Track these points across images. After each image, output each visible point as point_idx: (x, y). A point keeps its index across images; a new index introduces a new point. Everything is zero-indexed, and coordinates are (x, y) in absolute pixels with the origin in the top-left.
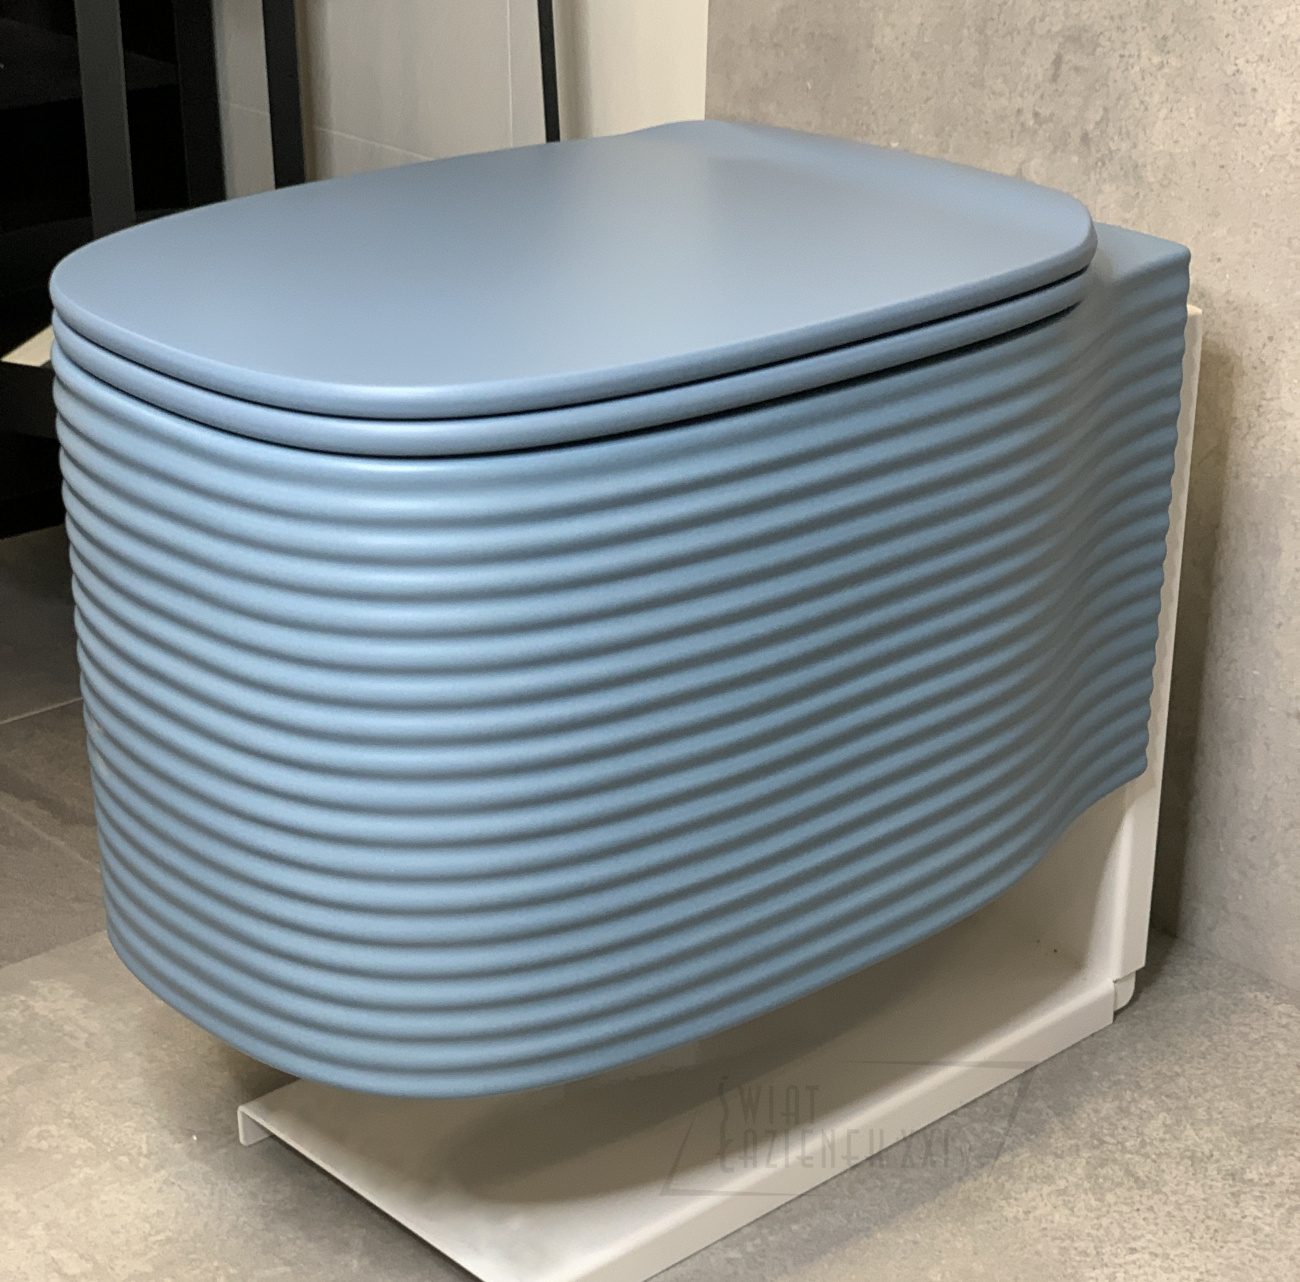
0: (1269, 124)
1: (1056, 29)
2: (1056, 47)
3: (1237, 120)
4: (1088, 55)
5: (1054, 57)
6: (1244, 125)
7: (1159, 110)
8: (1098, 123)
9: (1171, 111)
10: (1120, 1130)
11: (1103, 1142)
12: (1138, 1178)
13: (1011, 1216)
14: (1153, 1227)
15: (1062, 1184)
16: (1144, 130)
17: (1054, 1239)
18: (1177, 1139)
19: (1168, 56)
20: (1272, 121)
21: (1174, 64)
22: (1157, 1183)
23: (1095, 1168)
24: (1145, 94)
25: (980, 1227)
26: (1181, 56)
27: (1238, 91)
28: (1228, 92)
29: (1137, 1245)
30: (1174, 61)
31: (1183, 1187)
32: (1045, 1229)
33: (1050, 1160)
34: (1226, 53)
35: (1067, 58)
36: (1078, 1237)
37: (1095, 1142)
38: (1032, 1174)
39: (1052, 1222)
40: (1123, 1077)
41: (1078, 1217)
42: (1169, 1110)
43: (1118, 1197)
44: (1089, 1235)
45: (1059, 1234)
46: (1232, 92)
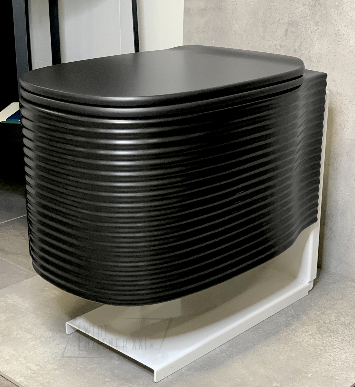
0: (349, 43)
1: (285, 22)
2: (286, 27)
3: (339, 43)
4: (295, 28)
5: (285, 29)
6: (341, 44)
7: (316, 42)
8: (299, 46)
9: (320, 42)
10: (323, 319)
11: (319, 322)
12: (331, 330)
13: (298, 341)
14: (338, 342)
15: (311, 333)
16: (312, 47)
17: (312, 347)
18: (339, 320)
19: (319, 27)
20: (349, 42)
21: (320, 29)
22: (337, 331)
23: (319, 328)
24: (312, 37)
25: (291, 344)
26: (322, 27)
27: (339, 35)
28: (336, 36)
29: (335, 347)
30: (320, 28)
31: (344, 332)
32: (309, 344)
33: (306, 327)
34: (335, 25)
35: (289, 29)
36: (318, 346)
37: (317, 322)
38: (302, 331)
39: (310, 342)
40: (320, 305)
41: (317, 341)
42: (335, 313)
43: (327, 335)
44: (321, 345)
45: (313, 345)
46: (337, 35)
